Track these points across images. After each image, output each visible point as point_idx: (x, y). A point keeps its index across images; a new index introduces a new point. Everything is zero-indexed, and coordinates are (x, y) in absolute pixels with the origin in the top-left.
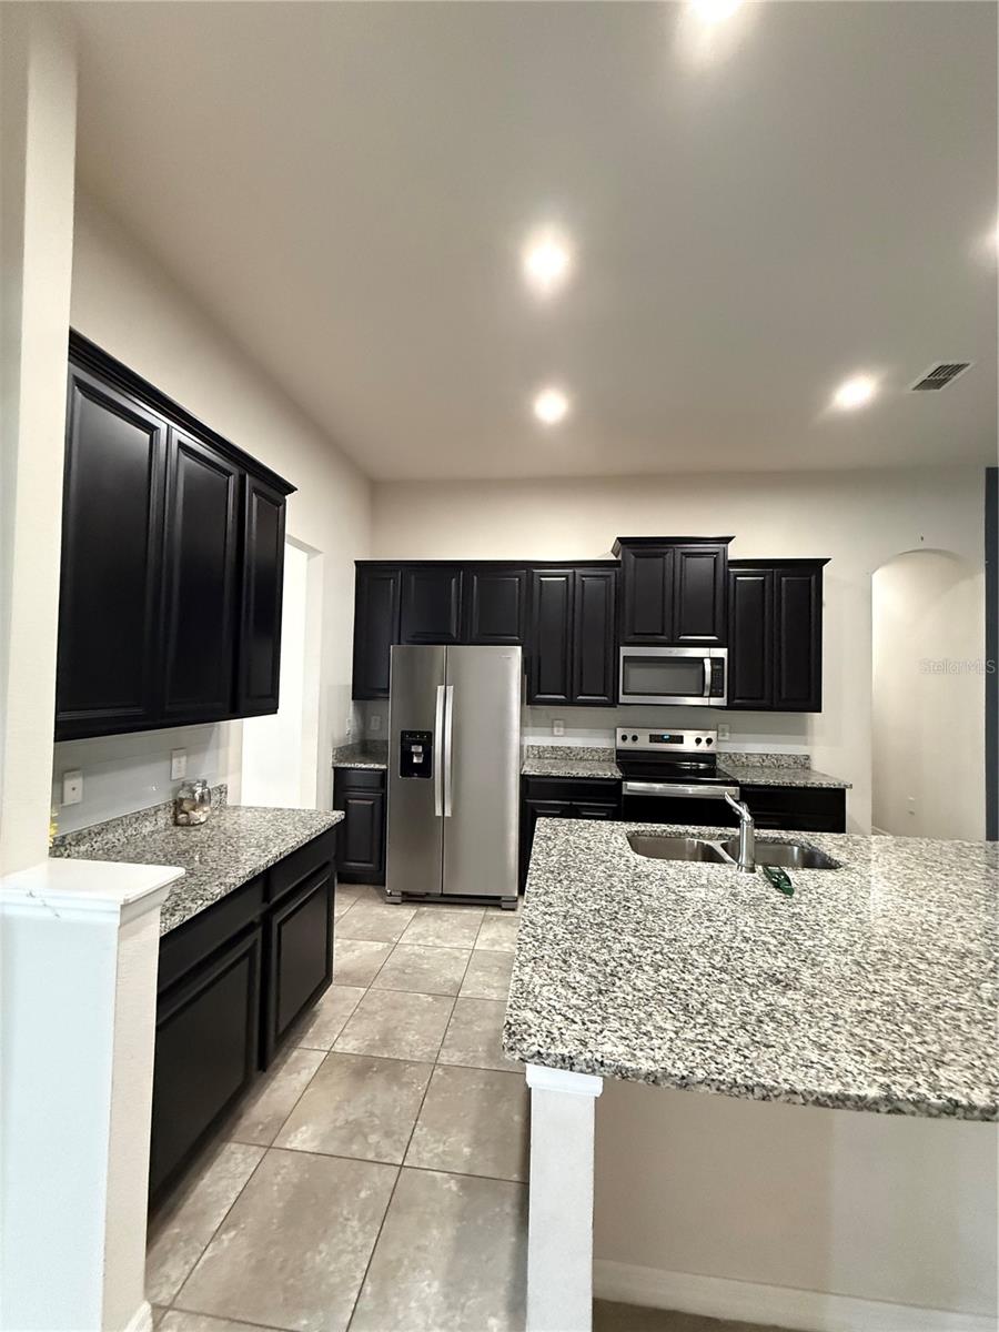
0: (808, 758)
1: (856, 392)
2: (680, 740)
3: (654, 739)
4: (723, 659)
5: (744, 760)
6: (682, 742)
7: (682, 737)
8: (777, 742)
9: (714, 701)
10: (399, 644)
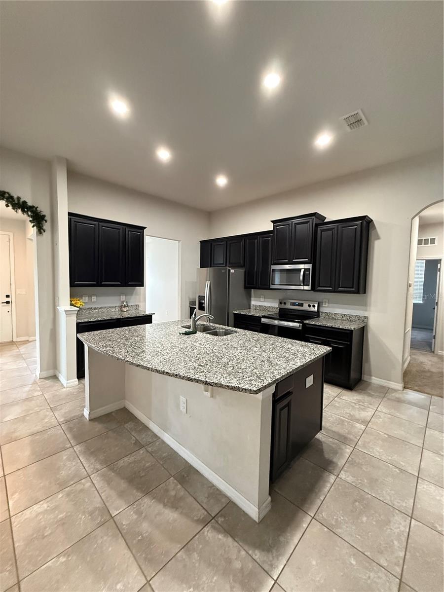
0: (365, 317)
1: (324, 140)
2: (302, 305)
3: (293, 304)
4: (310, 269)
5: (334, 316)
6: (303, 306)
7: (303, 304)
8: (347, 309)
9: (306, 288)
10: (211, 267)
